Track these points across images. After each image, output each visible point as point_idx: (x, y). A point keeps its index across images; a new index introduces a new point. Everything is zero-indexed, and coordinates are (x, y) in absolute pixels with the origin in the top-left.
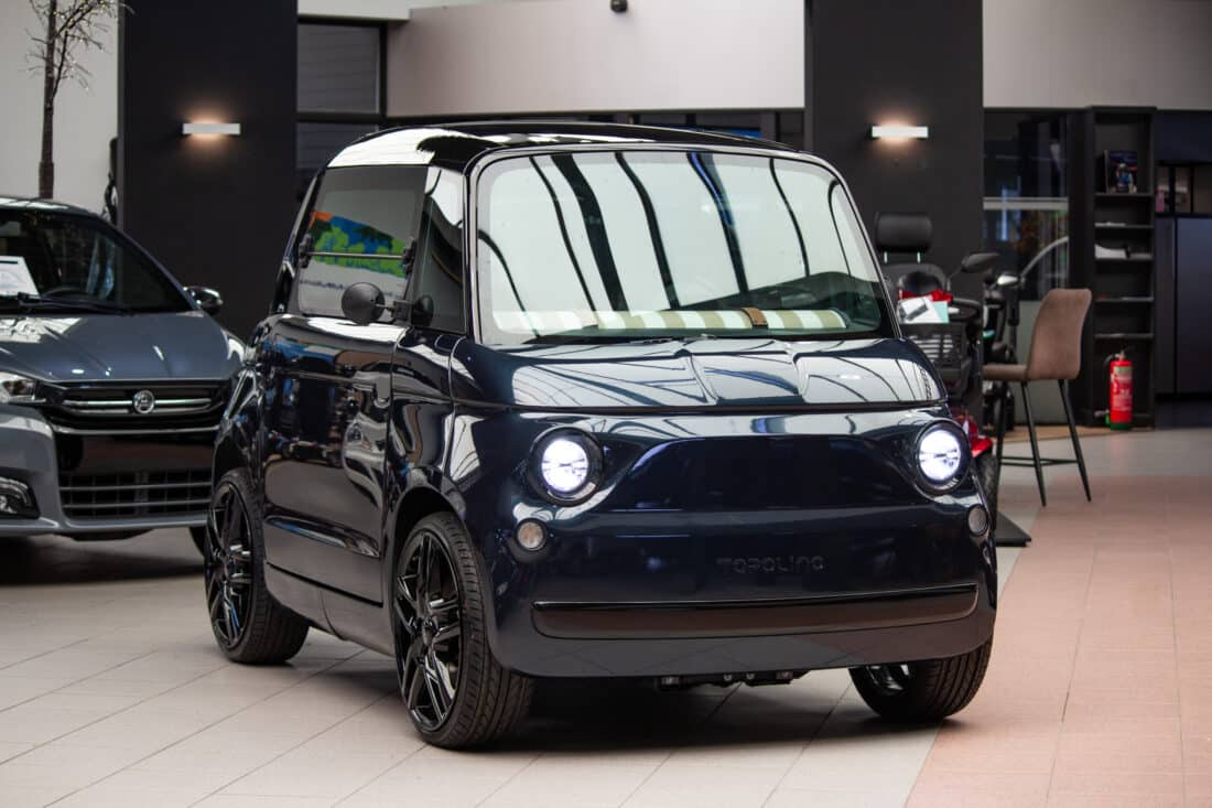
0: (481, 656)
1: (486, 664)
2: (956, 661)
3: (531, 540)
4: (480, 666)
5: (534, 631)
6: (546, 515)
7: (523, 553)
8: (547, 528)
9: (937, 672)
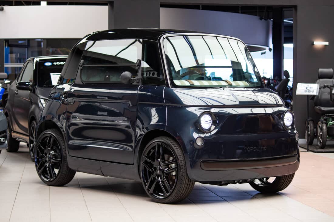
0: (184, 176)
1: (185, 179)
2: (288, 176)
3: (199, 143)
4: (183, 179)
5: (200, 168)
6: (203, 136)
7: (198, 146)
8: (203, 139)
9: (283, 179)
